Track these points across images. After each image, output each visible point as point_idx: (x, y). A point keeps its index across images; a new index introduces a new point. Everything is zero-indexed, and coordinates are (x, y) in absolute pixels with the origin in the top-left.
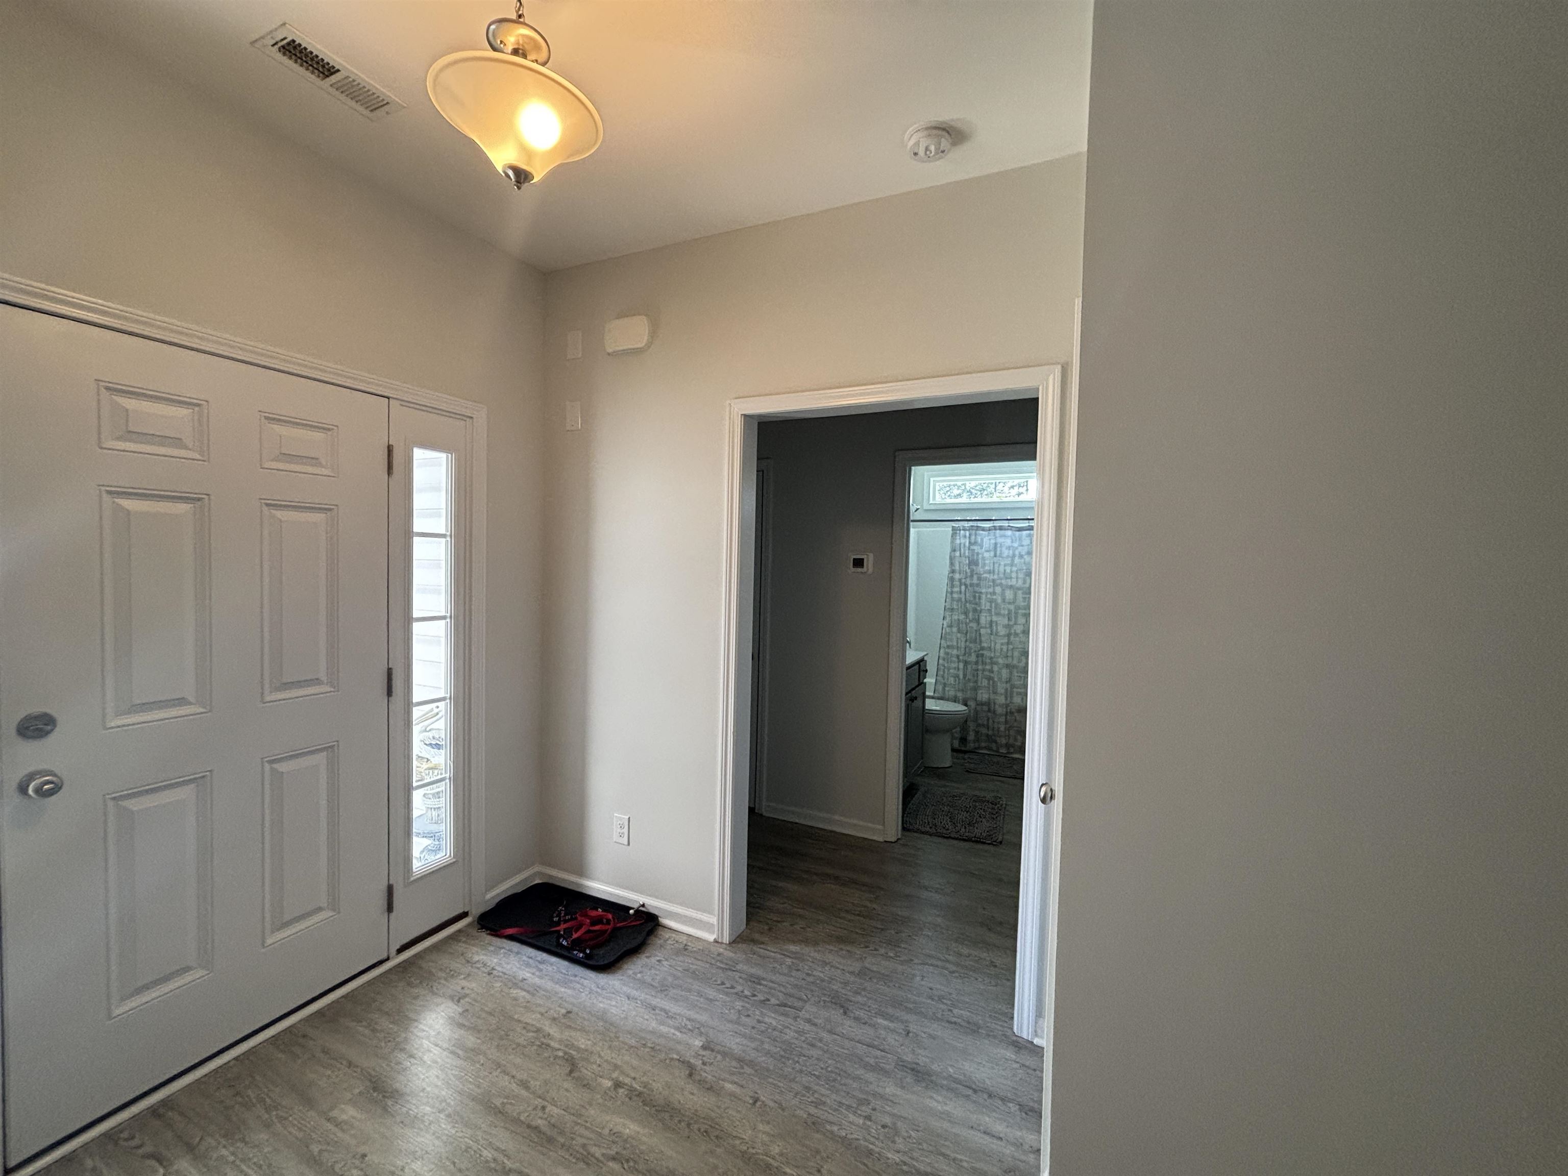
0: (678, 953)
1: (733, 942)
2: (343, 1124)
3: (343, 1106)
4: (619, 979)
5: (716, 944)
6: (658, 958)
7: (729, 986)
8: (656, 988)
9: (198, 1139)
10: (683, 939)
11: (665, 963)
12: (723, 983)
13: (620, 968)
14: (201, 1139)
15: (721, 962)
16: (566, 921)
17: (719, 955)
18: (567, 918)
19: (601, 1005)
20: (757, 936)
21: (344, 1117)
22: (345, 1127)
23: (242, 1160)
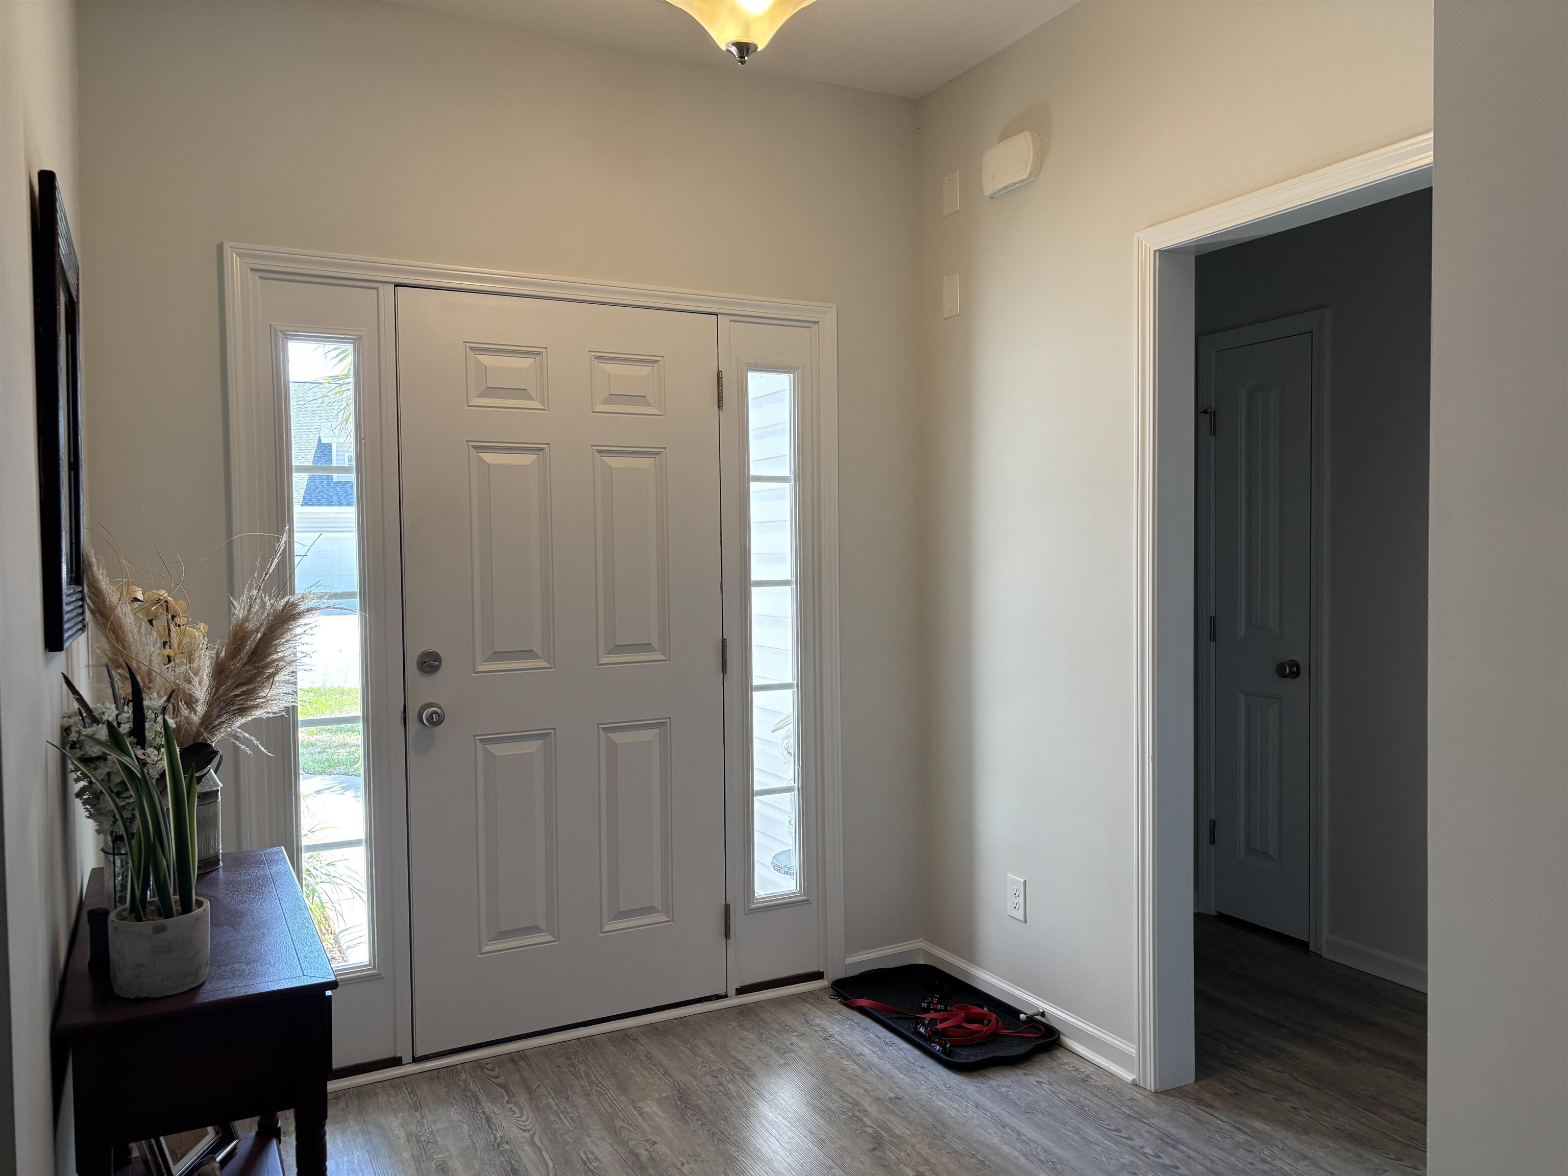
0: (1071, 1081)
1: (1161, 1093)
2: (645, 1115)
3: (649, 1102)
4: (975, 1085)
5: (1135, 1088)
6: (1038, 1079)
7: (1126, 1136)
8: (1019, 1106)
9: (536, 1087)
10: (1089, 1070)
11: (1045, 1086)
12: (1118, 1130)
13: (983, 1076)
14: (538, 1087)
15: (1131, 1109)
16: (936, 1011)
17: (1131, 1099)
18: (939, 1007)
19: (940, 1103)
20: (1207, 1097)
21: (648, 1110)
22: (646, 1118)
23: (562, 1112)
